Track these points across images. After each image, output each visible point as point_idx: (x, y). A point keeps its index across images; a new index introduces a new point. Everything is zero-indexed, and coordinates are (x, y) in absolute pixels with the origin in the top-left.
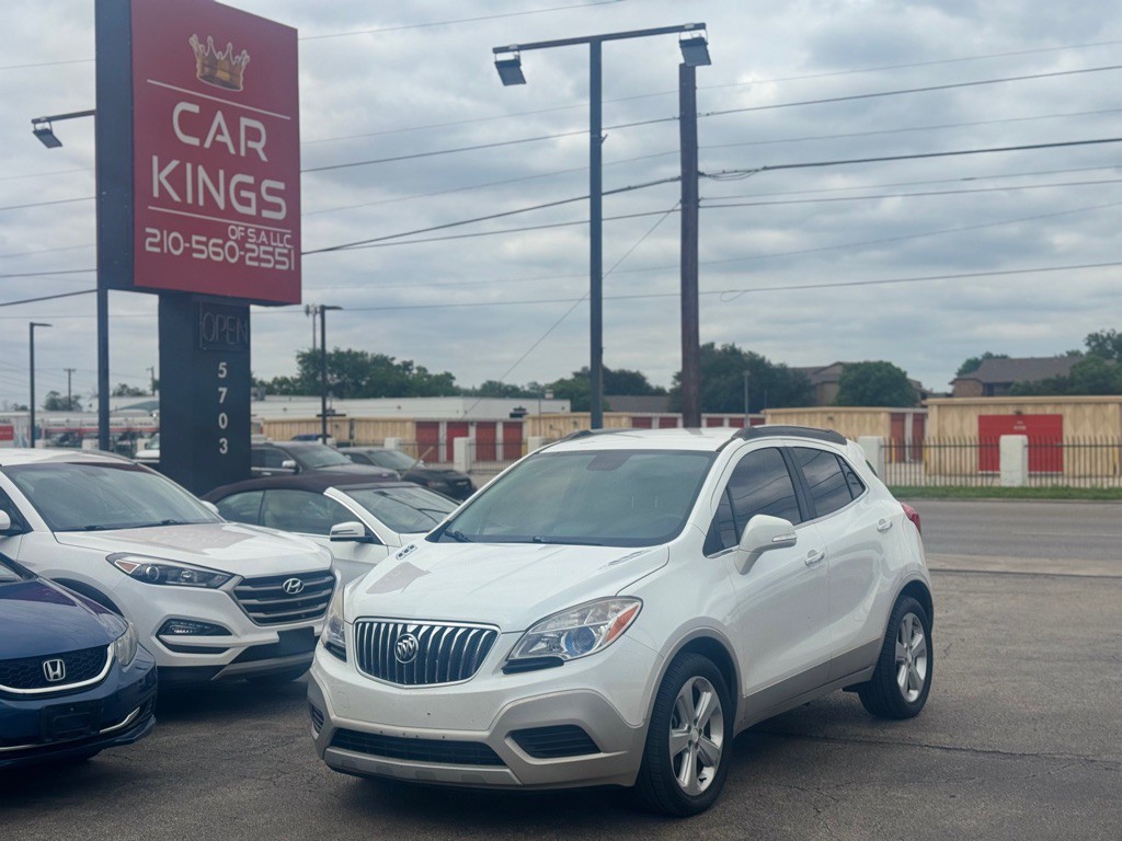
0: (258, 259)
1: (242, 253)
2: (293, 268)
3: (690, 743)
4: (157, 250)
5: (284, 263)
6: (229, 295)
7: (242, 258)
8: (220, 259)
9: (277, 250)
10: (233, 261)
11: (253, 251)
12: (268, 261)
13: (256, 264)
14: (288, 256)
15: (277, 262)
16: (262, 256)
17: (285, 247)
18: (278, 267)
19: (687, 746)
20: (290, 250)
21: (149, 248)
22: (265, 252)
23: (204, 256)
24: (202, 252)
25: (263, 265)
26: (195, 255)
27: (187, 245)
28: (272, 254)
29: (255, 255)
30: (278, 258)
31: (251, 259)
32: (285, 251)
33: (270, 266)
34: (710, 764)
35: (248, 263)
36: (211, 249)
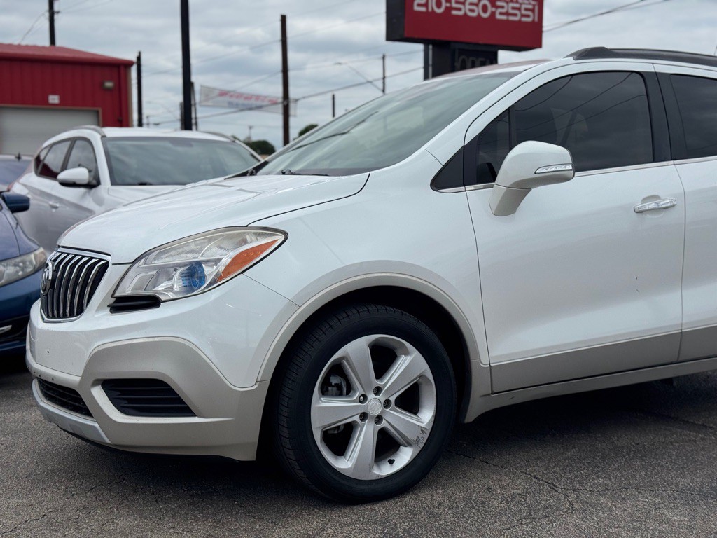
0: (507, 14)
1: (494, 9)
2: (536, 19)
3: (364, 416)
4: (423, 9)
5: (528, 16)
6: (481, 42)
7: (493, 14)
8: (474, 14)
9: (524, 6)
10: (485, 16)
11: (503, 7)
12: (515, 15)
13: (504, 17)
14: (533, 10)
15: (523, 16)
16: (511, 11)
17: (530, 4)
18: (524, 19)
19: (357, 418)
20: (534, 6)
21: (416, 8)
22: (513, 8)
23: (461, 13)
24: (459, 9)
25: (511, 18)
26: (454, 12)
27: (448, 5)
28: (519, 9)
29: (504, 10)
30: (524, 12)
31: (501, 14)
32: (530, 7)
33: (516, 19)
34: (409, 444)
35: (498, 17)
36: (468, 7)
